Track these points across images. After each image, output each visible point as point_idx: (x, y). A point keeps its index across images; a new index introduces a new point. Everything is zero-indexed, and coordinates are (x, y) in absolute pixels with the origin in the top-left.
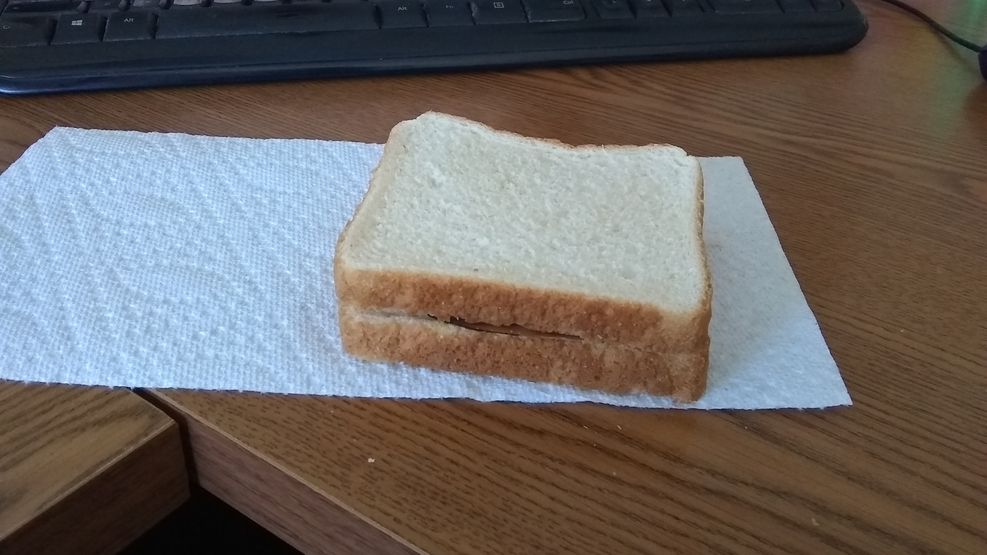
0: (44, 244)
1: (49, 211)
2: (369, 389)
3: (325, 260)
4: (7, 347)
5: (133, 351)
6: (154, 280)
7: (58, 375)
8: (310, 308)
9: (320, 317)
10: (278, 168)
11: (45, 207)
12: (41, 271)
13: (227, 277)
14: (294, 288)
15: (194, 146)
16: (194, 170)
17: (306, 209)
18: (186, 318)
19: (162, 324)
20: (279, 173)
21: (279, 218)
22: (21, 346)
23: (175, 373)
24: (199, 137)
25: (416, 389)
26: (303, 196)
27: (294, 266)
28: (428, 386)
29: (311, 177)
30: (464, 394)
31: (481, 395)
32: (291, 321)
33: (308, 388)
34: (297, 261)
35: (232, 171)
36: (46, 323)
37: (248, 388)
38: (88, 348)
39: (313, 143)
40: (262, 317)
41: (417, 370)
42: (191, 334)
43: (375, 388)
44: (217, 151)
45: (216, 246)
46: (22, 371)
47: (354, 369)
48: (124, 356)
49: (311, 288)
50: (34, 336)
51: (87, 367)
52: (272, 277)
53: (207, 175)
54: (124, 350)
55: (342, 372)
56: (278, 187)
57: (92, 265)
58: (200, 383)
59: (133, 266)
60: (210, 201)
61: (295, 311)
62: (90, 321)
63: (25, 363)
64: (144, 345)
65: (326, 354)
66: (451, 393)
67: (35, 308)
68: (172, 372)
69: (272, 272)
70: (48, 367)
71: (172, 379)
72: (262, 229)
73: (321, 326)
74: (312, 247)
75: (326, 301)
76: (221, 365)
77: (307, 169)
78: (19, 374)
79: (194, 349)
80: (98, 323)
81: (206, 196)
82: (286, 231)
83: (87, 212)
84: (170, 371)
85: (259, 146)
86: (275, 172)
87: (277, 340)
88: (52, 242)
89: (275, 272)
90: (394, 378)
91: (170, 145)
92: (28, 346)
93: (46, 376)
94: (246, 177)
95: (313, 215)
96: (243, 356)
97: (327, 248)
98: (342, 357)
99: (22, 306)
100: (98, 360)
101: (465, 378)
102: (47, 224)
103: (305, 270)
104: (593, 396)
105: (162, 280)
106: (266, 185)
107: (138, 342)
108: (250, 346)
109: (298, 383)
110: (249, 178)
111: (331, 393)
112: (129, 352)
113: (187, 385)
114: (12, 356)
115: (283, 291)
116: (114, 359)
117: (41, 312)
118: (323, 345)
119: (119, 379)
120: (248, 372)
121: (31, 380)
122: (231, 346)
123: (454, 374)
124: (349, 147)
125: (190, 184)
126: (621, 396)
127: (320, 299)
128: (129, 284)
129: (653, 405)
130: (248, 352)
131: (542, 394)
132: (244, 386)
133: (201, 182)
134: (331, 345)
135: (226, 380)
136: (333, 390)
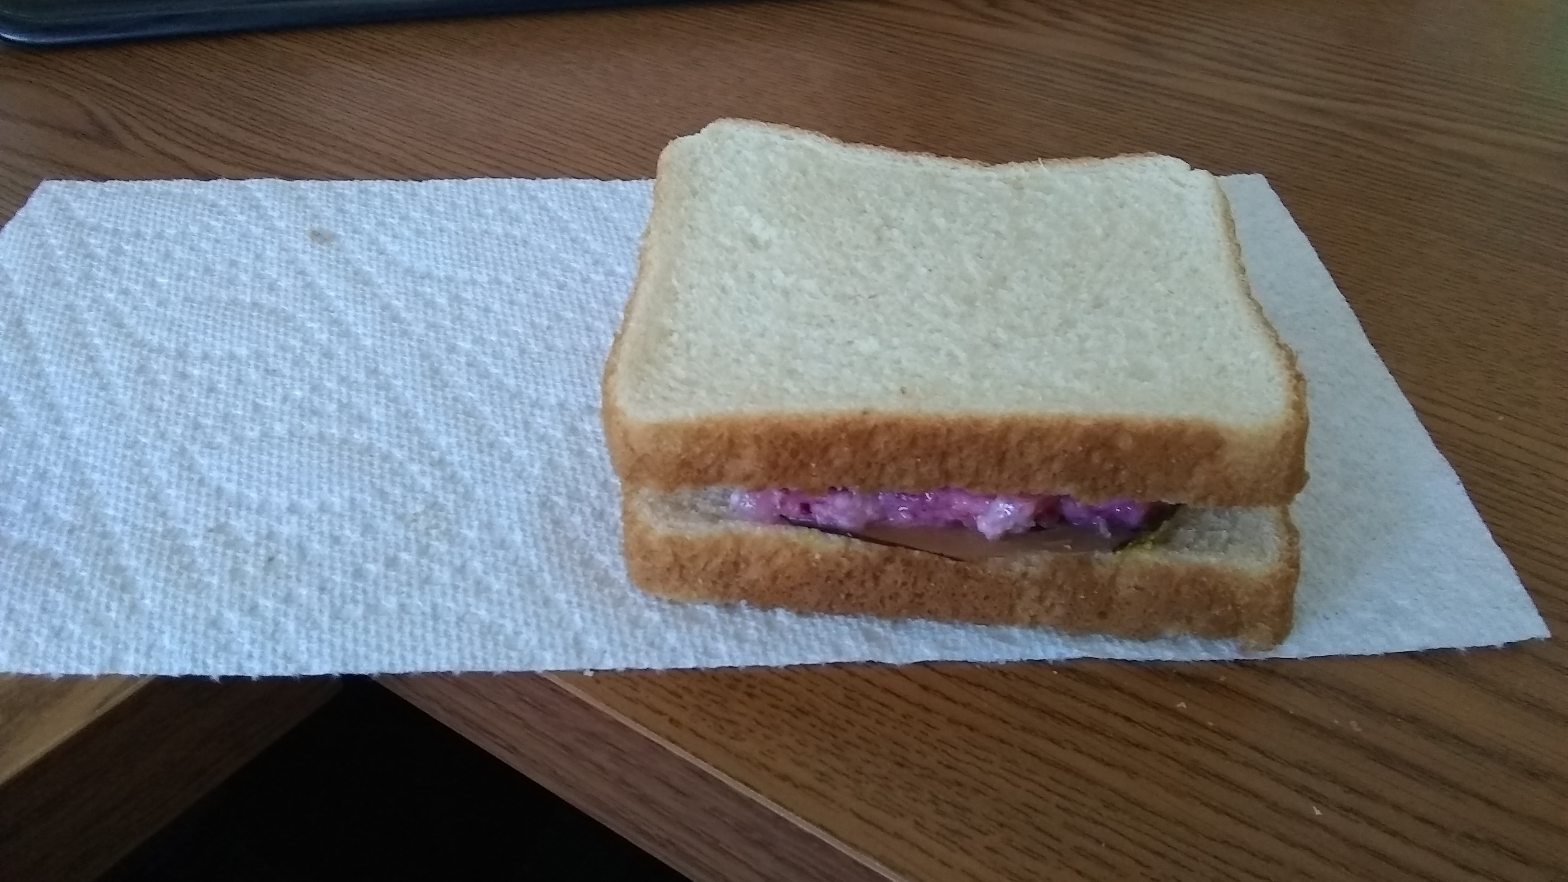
0: (51, 406)
1: (54, 345)
2: (690, 653)
3: (567, 410)
4: (11, 610)
5: (246, 607)
6: (265, 468)
7: (114, 660)
8: (557, 504)
9: (577, 519)
10: (454, 236)
11: (44, 338)
12: (52, 458)
13: (398, 454)
14: (523, 470)
15: (297, 205)
16: (304, 252)
17: (518, 314)
18: (336, 540)
19: (294, 554)
20: (458, 246)
21: (472, 334)
22: (37, 607)
23: (332, 645)
24: (302, 184)
25: (775, 648)
26: (508, 287)
27: (516, 427)
28: (795, 641)
29: (516, 250)
30: (863, 654)
31: (894, 652)
32: (528, 534)
33: (579, 655)
34: (518, 416)
35: (374, 248)
36: (78, 562)
37: (469, 666)
38: (163, 606)
39: (509, 185)
40: (475, 530)
41: (769, 613)
42: (350, 569)
43: (700, 650)
44: (341, 211)
45: (368, 393)
46: (45, 656)
47: (656, 617)
48: (232, 617)
49: (551, 464)
50: (58, 588)
51: (166, 640)
52: (481, 451)
53: (329, 259)
54: (231, 606)
55: (635, 623)
56: (459, 271)
57: (143, 440)
58: (380, 662)
59: (223, 439)
60: (341, 304)
61: (531, 513)
62: (160, 554)
63: (48, 640)
64: (265, 594)
65: (600, 590)
66: (839, 652)
67: (54, 535)
68: (326, 644)
69: (478, 442)
70: (92, 647)
71: (327, 658)
72: (444, 357)
73: (583, 536)
74: (542, 389)
75: (583, 488)
76: (413, 623)
77: (506, 235)
78: (40, 662)
79: (360, 597)
80: (176, 558)
81: (332, 294)
82: (489, 360)
83: (121, 338)
84: (321, 640)
85: (414, 195)
86: (450, 243)
87: (507, 570)
88: (66, 401)
89: (484, 441)
90: (731, 629)
91: (255, 207)
92: (49, 607)
93: (91, 663)
94: (399, 258)
95: (533, 324)
96: (452, 605)
97: (570, 387)
98: (631, 595)
99: (30, 532)
100: (184, 627)
101: (859, 625)
102: (53, 369)
103: (536, 433)
104: (1096, 646)
105: (279, 466)
106: (438, 268)
107: (254, 589)
108: (462, 584)
109: (560, 650)
110: (406, 259)
111: (621, 666)
112: (241, 610)
113: (356, 667)
114: (22, 629)
115: (504, 478)
116: (215, 623)
117: (67, 542)
118: (592, 573)
119: (228, 661)
120: (465, 636)
121: (63, 672)
122: (427, 588)
123: (840, 618)
124: (573, 189)
125: (300, 277)
126: (1144, 641)
127: (572, 484)
128: (221, 478)
129: (1204, 656)
130: (460, 597)
131: (1003, 645)
132: (462, 664)
133: (320, 272)
134: (606, 572)
135: (427, 652)
136: (626, 658)
